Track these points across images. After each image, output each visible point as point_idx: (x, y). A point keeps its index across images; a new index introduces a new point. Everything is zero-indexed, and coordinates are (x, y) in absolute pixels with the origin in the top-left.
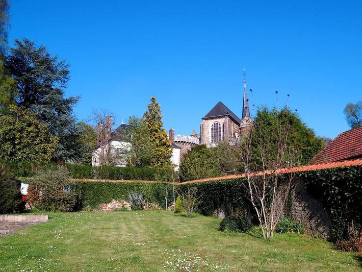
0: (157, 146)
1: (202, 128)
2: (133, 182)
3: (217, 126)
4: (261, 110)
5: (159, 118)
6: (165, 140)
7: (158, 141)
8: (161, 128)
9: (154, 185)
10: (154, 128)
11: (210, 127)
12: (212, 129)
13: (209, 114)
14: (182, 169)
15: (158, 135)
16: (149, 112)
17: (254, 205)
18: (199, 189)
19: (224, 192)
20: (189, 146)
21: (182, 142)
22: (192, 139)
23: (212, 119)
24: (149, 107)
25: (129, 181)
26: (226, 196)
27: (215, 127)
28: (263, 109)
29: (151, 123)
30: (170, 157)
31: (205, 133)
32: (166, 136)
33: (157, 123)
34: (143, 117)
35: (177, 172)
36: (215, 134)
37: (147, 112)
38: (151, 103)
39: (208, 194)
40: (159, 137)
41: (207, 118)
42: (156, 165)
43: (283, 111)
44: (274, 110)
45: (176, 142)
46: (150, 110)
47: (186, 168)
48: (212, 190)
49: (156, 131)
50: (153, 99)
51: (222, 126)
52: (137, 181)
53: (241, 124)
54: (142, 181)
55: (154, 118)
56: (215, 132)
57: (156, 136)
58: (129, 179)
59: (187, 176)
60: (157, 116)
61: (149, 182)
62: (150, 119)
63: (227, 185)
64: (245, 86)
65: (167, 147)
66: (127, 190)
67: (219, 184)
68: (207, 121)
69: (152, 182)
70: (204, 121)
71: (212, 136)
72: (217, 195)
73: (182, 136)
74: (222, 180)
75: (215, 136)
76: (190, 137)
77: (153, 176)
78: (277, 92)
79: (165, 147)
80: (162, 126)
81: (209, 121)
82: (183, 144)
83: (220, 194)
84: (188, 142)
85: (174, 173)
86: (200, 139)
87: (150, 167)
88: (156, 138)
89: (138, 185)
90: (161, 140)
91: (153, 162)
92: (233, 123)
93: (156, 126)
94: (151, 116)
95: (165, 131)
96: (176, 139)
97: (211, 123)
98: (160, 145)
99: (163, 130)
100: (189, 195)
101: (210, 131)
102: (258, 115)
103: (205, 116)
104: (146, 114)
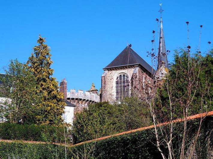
0: (45, 99)
1: (104, 81)
2: (14, 142)
3: (124, 79)
4: (180, 55)
5: (49, 64)
6: (55, 92)
7: (45, 93)
8: (50, 77)
9: (40, 147)
10: (41, 76)
11: (115, 80)
12: (117, 83)
13: (113, 63)
14: (77, 127)
15: (47, 86)
16: (35, 56)
17: (160, 150)
18: (98, 149)
19: (128, 149)
20: (86, 104)
21: (77, 99)
22: (89, 96)
23: (116, 69)
24: (35, 50)
25: (9, 141)
26: (131, 153)
27: (121, 79)
28: (182, 53)
29: (38, 70)
30: (61, 114)
31: (108, 87)
32: (56, 87)
33: (46, 70)
34: (28, 63)
35: (69, 131)
36: (121, 89)
37: (33, 57)
38: (38, 44)
39: (109, 153)
40: (48, 88)
41: (110, 68)
42: (43, 124)
43: (209, 56)
44: (197, 55)
45: (69, 99)
46: (37, 54)
47: (82, 126)
48: (114, 148)
49: (44, 80)
50: (41, 39)
51: (130, 79)
52: (19, 142)
53: (156, 76)
54: (26, 142)
55: (41, 64)
56: (121, 87)
57: (43, 86)
58: (8, 139)
59: (83, 136)
60: (45, 62)
61: (35, 142)
62: (36, 64)
63: (132, 140)
64: (162, 26)
65: (58, 101)
66: (6, 152)
67: (122, 139)
68: (110, 72)
69: (38, 143)
70: (107, 72)
71: (117, 92)
72: (120, 153)
73: (77, 91)
74: (126, 134)
75: (121, 92)
76: (88, 94)
77: (40, 136)
78: (188, 23)
79: (55, 101)
80: (52, 74)
81: (113, 72)
82: (78, 102)
83: (123, 151)
84: (84, 100)
85: (66, 132)
86: (101, 96)
87: (36, 125)
88: (44, 89)
89: (20, 146)
90: (51, 92)
91: (39, 120)
92: (145, 75)
93: (44, 73)
94: (38, 62)
95: (56, 81)
96: (69, 95)
97: (115, 74)
98: (48, 99)
99: (52, 80)
100: (85, 155)
101: (114, 85)
102: (176, 61)
103: (108, 66)
104: (31, 59)
